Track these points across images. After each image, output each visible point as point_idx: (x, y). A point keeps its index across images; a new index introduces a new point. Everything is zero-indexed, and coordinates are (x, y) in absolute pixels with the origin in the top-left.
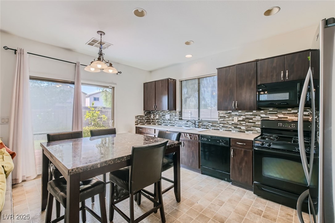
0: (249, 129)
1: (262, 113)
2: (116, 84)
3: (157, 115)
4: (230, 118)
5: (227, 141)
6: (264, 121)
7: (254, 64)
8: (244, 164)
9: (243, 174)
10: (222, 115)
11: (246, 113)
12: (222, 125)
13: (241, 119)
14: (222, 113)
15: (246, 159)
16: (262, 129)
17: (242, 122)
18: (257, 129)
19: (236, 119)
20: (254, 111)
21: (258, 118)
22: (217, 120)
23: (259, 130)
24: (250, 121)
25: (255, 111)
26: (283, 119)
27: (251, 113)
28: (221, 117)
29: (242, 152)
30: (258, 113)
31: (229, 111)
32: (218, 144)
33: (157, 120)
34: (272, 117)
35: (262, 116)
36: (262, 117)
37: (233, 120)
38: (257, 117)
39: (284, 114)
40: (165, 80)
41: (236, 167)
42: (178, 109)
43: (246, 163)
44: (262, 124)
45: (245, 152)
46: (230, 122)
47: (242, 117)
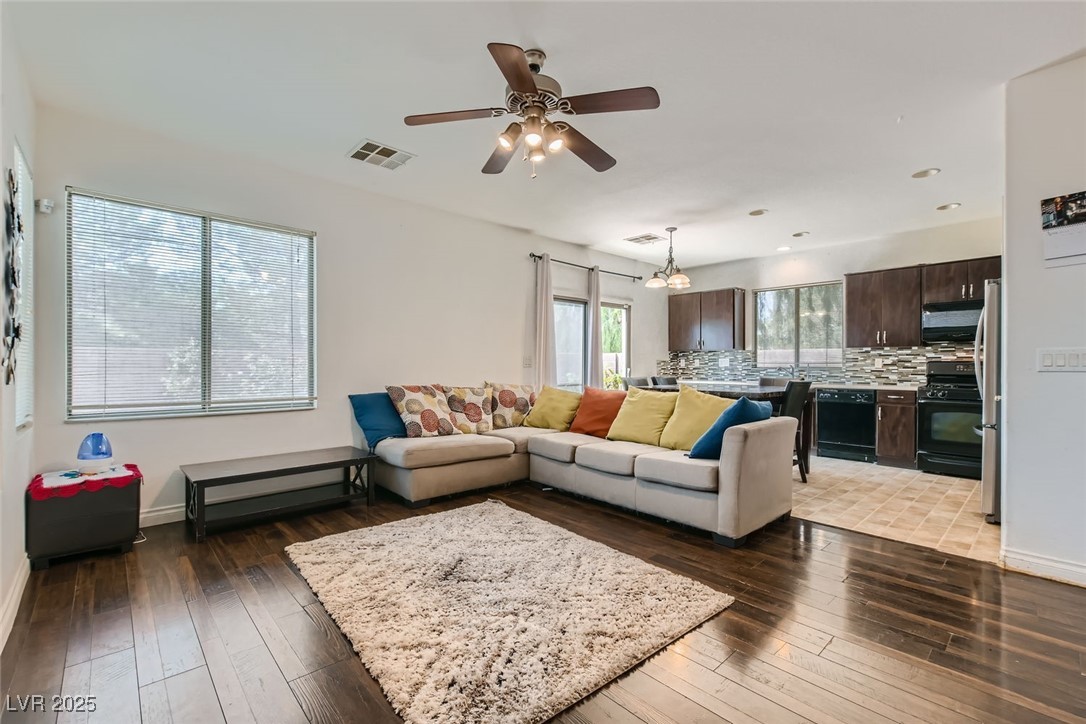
0: (903, 378)
1: (928, 351)
2: (632, 300)
3: (697, 361)
4: (868, 361)
5: (870, 396)
6: (931, 363)
7: (915, 271)
8: (900, 428)
9: (899, 442)
10: (851, 356)
11: (899, 352)
12: (851, 374)
13: (889, 361)
14: (852, 353)
15: (904, 420)
16: (930, 377)
17: (891, 368)
18: (919, 377)
19: (879, 363)
20: (913, 348)
21: (922, 359)
22: (841, 365)
23: (923, 379)
24: (907, 364)
25: (916, 348)
26: (964, 360)
27: (909, 352)
28: (848, 360)
29: (898, 411)
30: (921, 350)
31: (865, 349)
32: (853, 402)
33: (696, 371)
34: (945, 358)
35: (929, 355)
36: (928, 358)
37: (874, 365)
38: (919, 358)
39: (967, 351)
40: (728, 290)
41: (887, 435)
42: (749, 347)
43: (904, 426)
44: (929, 369)
45: (903, 409)
46: (868, 369)
47: (891, 358)
